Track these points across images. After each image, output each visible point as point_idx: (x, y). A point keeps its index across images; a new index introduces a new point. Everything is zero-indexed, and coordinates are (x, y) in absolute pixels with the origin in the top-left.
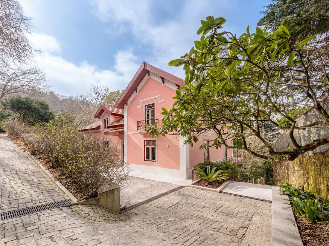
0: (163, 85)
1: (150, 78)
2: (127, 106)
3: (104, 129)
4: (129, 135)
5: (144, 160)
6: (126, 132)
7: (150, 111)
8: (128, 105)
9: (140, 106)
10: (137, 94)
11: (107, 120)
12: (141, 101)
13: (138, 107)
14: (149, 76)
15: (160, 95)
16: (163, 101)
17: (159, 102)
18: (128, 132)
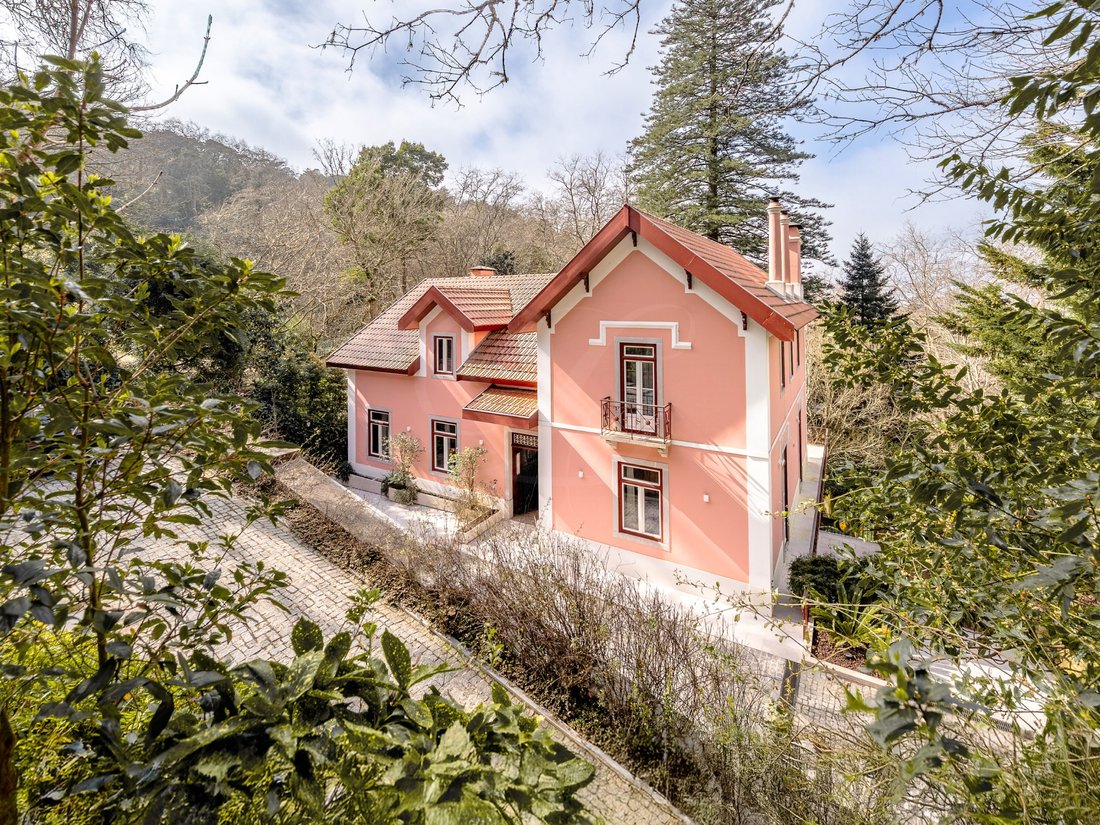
0: (687, 291)
1: (638, 251)
2: (550, 327)
3: (436, 372)
4: (561, 432)
5: (617, 528)
6: (546, 421)
7: (639, 365)
8: (553, 325)
9: (601, 341)
10: (590, 294)
11: (445, 341)
12: (604, 324)
13: (592, 341)
14: (635, 245)
15: (676, 323)
16: (689, 344)
17: (675, 344)
18: (552, 421)
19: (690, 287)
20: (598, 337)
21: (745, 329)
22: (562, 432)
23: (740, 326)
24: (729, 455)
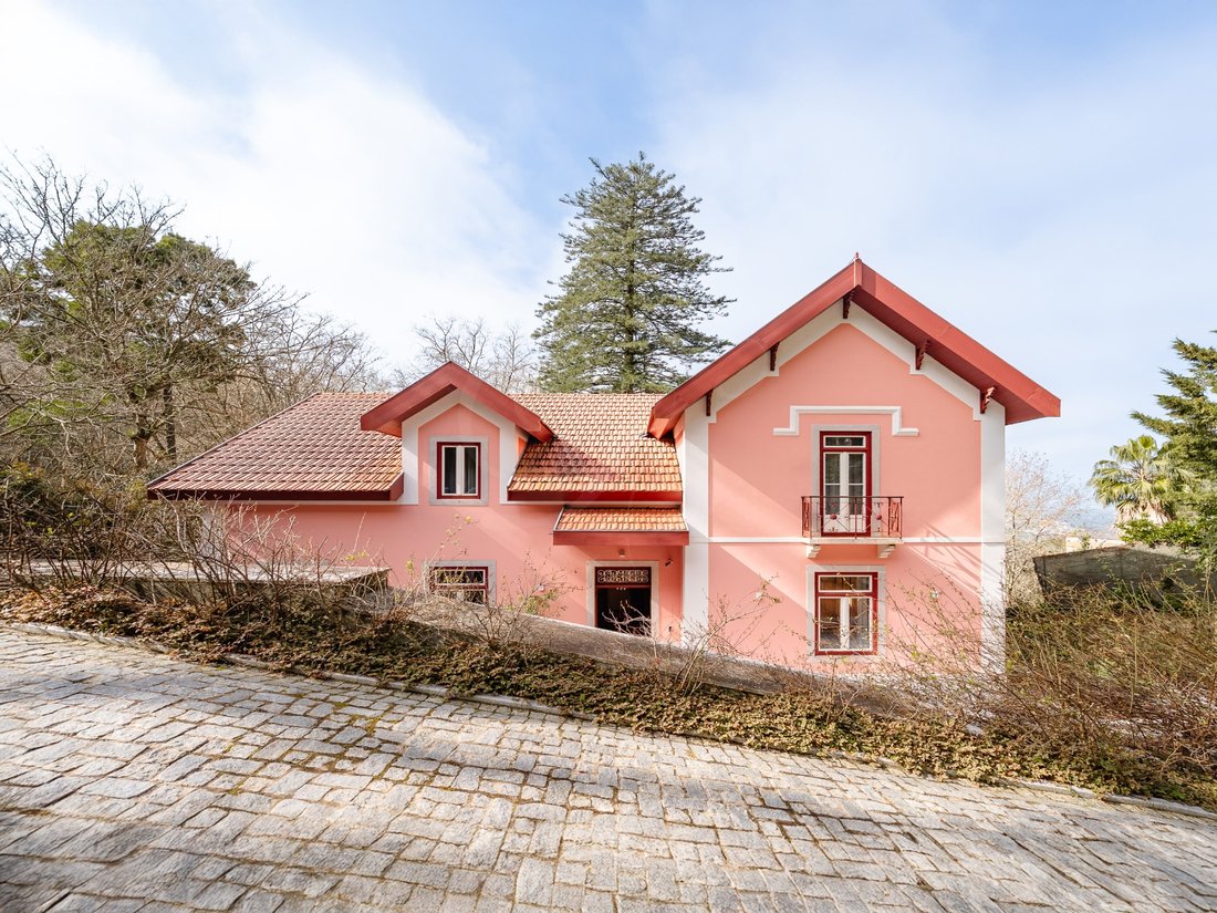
0: (914, 371)
1: (849, 325)
2: (709, 414)
3: (440, 496)
5: (812, 651)
6: (702, 537)
7: (844, 458)
9: (791, 430)
10: (776, 373)
12: (794, 410)
13: (777, 431)
14: (845, 316)
15: (898, 408)
16: (916, 430)
17: (896, 428)
18: (710, 535)
19: (918, 368)
20: (788, 427)
21: (983, 412)
22: (725, 548)
23: (976, 407)
24: (959, 544)
